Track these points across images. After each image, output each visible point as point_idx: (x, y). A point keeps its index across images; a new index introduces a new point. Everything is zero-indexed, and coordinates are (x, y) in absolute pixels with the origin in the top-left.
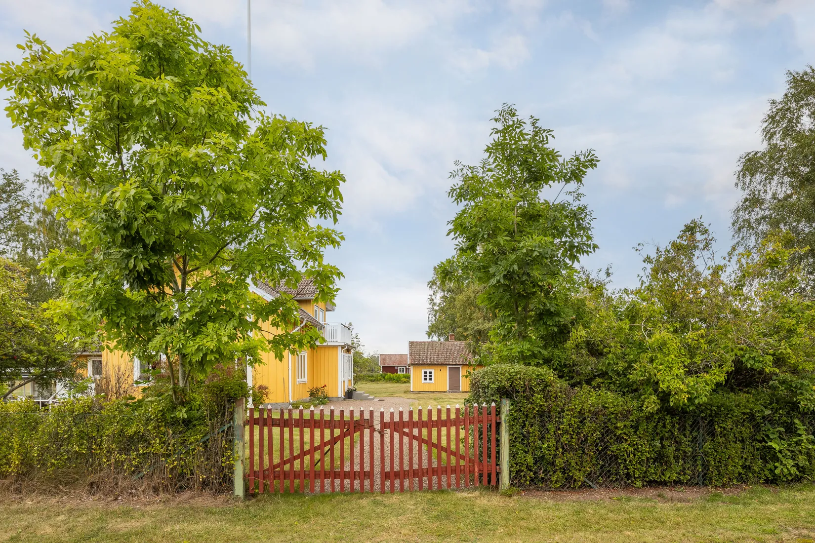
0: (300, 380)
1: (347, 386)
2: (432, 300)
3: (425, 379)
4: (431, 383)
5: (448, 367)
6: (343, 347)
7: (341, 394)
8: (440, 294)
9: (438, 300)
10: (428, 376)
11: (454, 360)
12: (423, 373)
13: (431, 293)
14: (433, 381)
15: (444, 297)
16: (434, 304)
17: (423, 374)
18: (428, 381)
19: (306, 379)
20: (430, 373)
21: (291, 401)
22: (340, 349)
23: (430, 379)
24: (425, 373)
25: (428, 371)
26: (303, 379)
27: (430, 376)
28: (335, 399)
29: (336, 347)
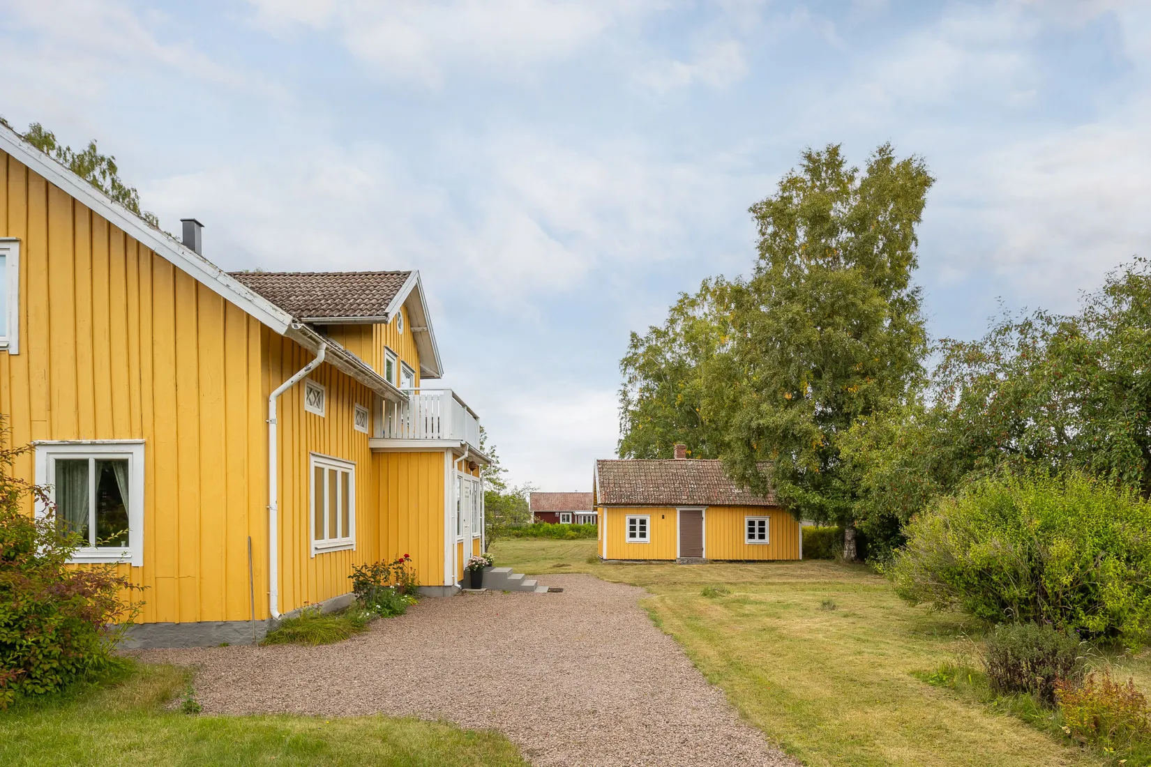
0: (327, 542)
1: (470, 555)
2: (625, 393)
3: (633, 535)
4: (645, 543)
5: (678, 510)
6: (456, 453)
7: (451, 576)
8: (641, 383)
9: (634, 395)
10: (637, 529)
11: (690, 496)
12: (627, 522)
13: (626, 380)
14: (647, 539)
15: (647, 389)
16: (629, 403)
17: (628, 525)
18: (638, 538)
19: (352, 538)
20: (643, 522)
21: (276, 614)
22: (448, 458)
23: (643, 535)
24: (633, 521)
25: (638, 518)
26: (340, 540)
27: (643, 528)
28: (438, 593)
29: (439, 453)
